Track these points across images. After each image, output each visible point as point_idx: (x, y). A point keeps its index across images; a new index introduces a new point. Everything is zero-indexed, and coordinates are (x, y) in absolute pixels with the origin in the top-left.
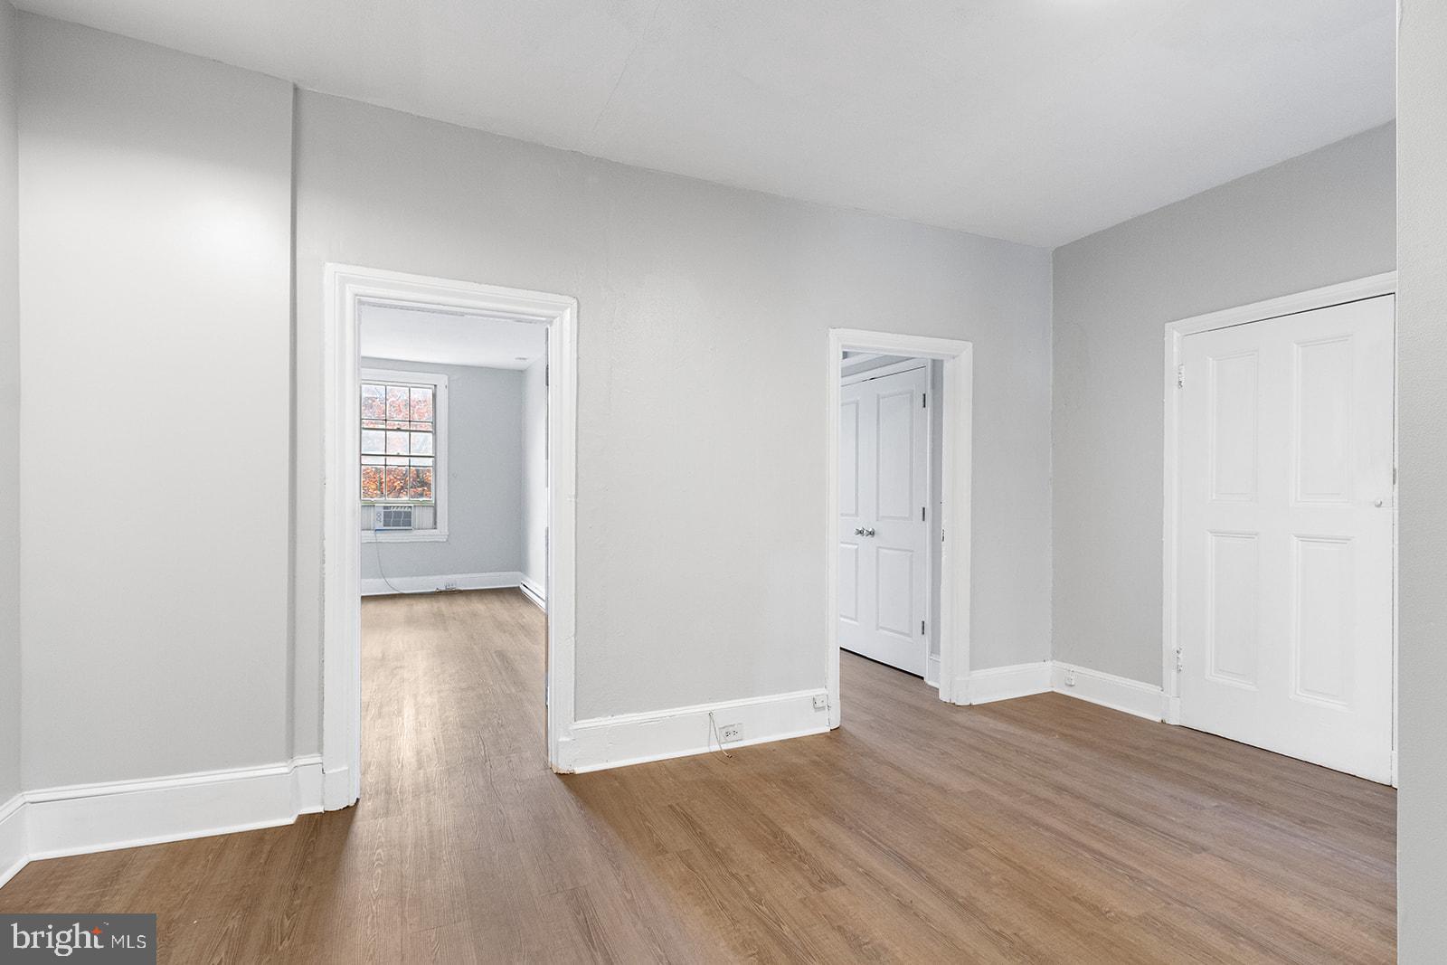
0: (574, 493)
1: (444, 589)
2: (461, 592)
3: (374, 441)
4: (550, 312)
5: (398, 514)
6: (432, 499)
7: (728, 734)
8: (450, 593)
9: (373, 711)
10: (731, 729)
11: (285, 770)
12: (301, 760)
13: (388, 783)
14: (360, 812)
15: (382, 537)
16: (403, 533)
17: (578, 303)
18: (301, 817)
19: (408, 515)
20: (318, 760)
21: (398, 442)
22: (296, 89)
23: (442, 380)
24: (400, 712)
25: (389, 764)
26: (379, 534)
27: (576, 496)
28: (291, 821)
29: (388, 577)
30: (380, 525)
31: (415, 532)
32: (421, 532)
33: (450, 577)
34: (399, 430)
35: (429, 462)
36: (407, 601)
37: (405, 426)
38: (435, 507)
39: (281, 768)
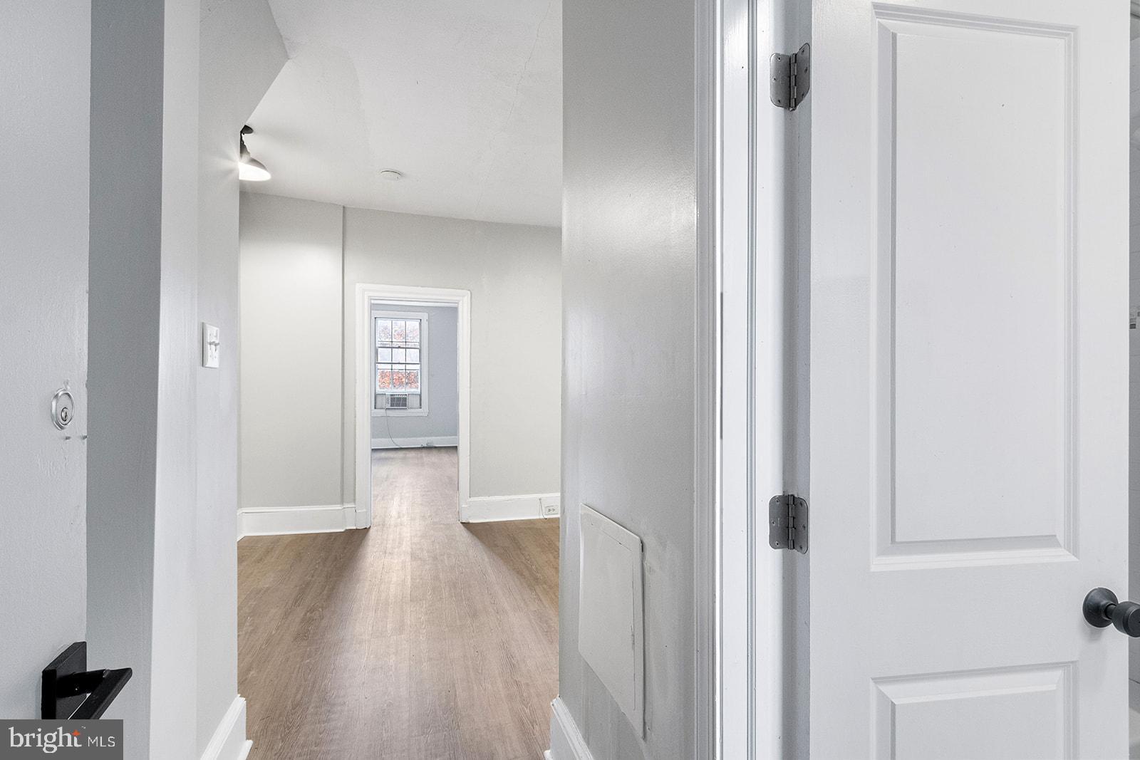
0: (469, 385)
1: (426, 446)
2: (436, 447)
3: (384, 354)
4: (458, 298)
5: (399, 399)
6: (419, 390)
7: (549, 510)
8: (429, 448)
9: (379, 498)
10: (551, 508)
11: (340, 508)
12: (346, 505)
13: (384, 522)
14: (371, 530)
15: (391, 413)
16: (402, 411)
17: (471, 293)
18: (346, 530)
19: (405, 399)
20: (354, 506)
21: (399, 355)
22: (344, 207)
23: (425, 316)
24: (392, 499)
25: (385, 516)
26: (388, 412)
27: (470, 387)
28: (343, 530)
29: (394, 437)
30: (389, 406)
31: (409, 410)
32: (412, 410)
33: (430, 438)
34: (399, 347)
35: (418, 367)
36: (404, 452)
37: (402, 345)
38: (420, 395)
39: (338, 507)
